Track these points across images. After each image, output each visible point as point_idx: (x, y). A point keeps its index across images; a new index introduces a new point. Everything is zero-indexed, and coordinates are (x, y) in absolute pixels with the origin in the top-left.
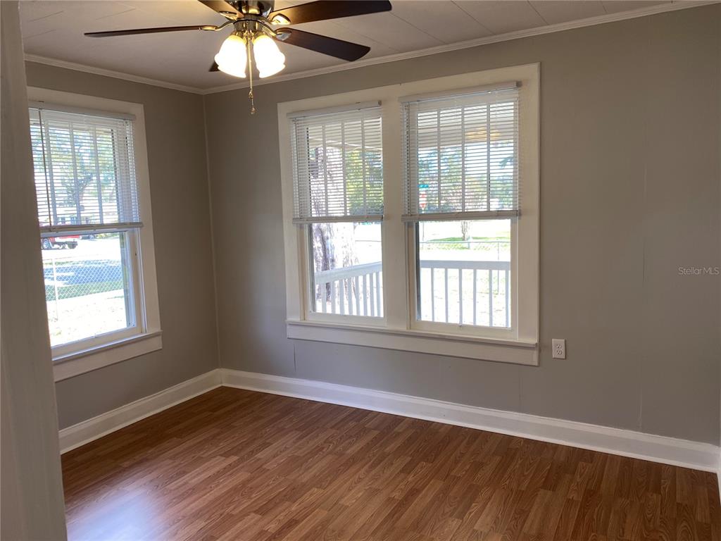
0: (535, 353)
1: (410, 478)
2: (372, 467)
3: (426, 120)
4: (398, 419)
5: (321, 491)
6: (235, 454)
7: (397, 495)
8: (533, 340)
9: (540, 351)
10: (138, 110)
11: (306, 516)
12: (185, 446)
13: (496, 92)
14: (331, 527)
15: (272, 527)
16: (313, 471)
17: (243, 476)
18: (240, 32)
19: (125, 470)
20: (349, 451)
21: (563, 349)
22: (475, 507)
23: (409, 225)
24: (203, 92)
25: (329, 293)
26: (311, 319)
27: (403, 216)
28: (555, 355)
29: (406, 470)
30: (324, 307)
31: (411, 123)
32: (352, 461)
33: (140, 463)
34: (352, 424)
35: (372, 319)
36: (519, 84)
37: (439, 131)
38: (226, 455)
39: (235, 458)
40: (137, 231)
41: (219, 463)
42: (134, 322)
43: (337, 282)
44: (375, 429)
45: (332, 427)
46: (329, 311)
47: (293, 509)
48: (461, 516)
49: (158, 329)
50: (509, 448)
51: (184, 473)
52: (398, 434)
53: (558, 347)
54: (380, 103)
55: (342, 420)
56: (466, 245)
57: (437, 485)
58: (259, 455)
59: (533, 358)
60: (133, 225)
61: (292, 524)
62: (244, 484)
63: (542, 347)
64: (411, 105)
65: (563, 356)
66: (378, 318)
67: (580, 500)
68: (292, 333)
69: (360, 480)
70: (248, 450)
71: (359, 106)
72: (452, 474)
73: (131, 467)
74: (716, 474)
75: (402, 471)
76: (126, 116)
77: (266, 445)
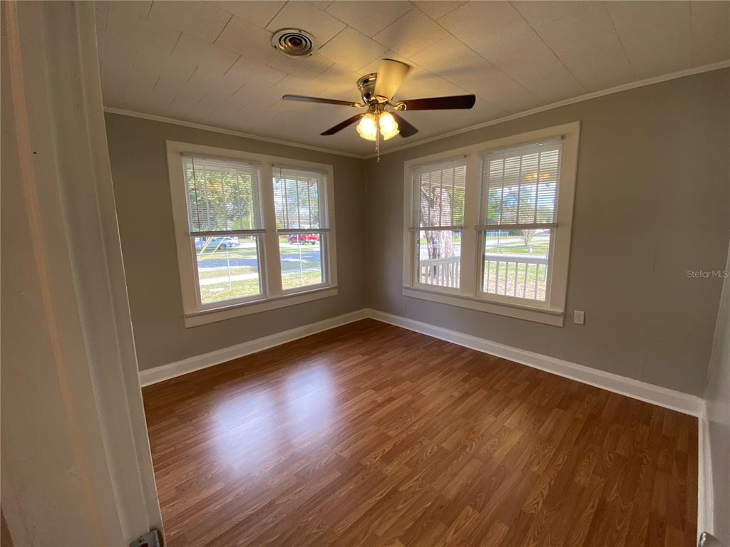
0: (561, 319)
1: (467, 386)
2: (444, 374)
3: (496, 166)
4: (464, 349)
5: (411, 384)
6: (368, 355)
7: (457, 395)
8: (561, 310)
9: (565, 317)
10: (330, 168)
11: (400, 397)
12: (344, 347)
13: (545, 144)
14: (413, 406)
15: (380, 400)
16: (408, 372)
17: (370, 367)
18: (372, 111)
19: (313, 355)
20: (431, 363)
21: (582, 318)
22: (507, 411)
23: (480, 232)
24: (365, 158)
25: (435, 273)
26: (416, 286)
27: (476, 226)
28: (576, 321)
29: (465, 380)
30: (426, 280)
31: (485, 168)
32: (432, 369)
33: (320, 352)
34: (435, 348)
35: (452, 289)
36: (563, 137)
37: (503, 172)
38: (363, 355)
39: (368, 357)
40: (328, 233)
41: (359, 359)
42: (324, 280)
43: (441, 267)
44: (450, 352)
45: (424, 348)
46: (435, 283)
47: (393, 391)
48: (496, 415)
49: (336, 285)
50: (536, 377)
51: (341, 361)
52: (463, 358)
53: (578, 316)
54: (465, 156)
55: (431, 345)
56: (527, 250)
57: (483, 393)
58: (380, 358)
59: (559, 322)
60: (325, 230)
61: (391, 399)
62: (370, 372)
63: (566, 315)
64: (486, 156)
65: (582, 323)
66: (456, 289)
67: (585, 420)
68: (405, 293)
69: (435, 381)
70: (375, 354)
71: (452, 159)
72: (495, 387)
73: (316, 354)
74: (697, 418)
75: (462, 380)
76: (324, 172)
77: (385, 352)
